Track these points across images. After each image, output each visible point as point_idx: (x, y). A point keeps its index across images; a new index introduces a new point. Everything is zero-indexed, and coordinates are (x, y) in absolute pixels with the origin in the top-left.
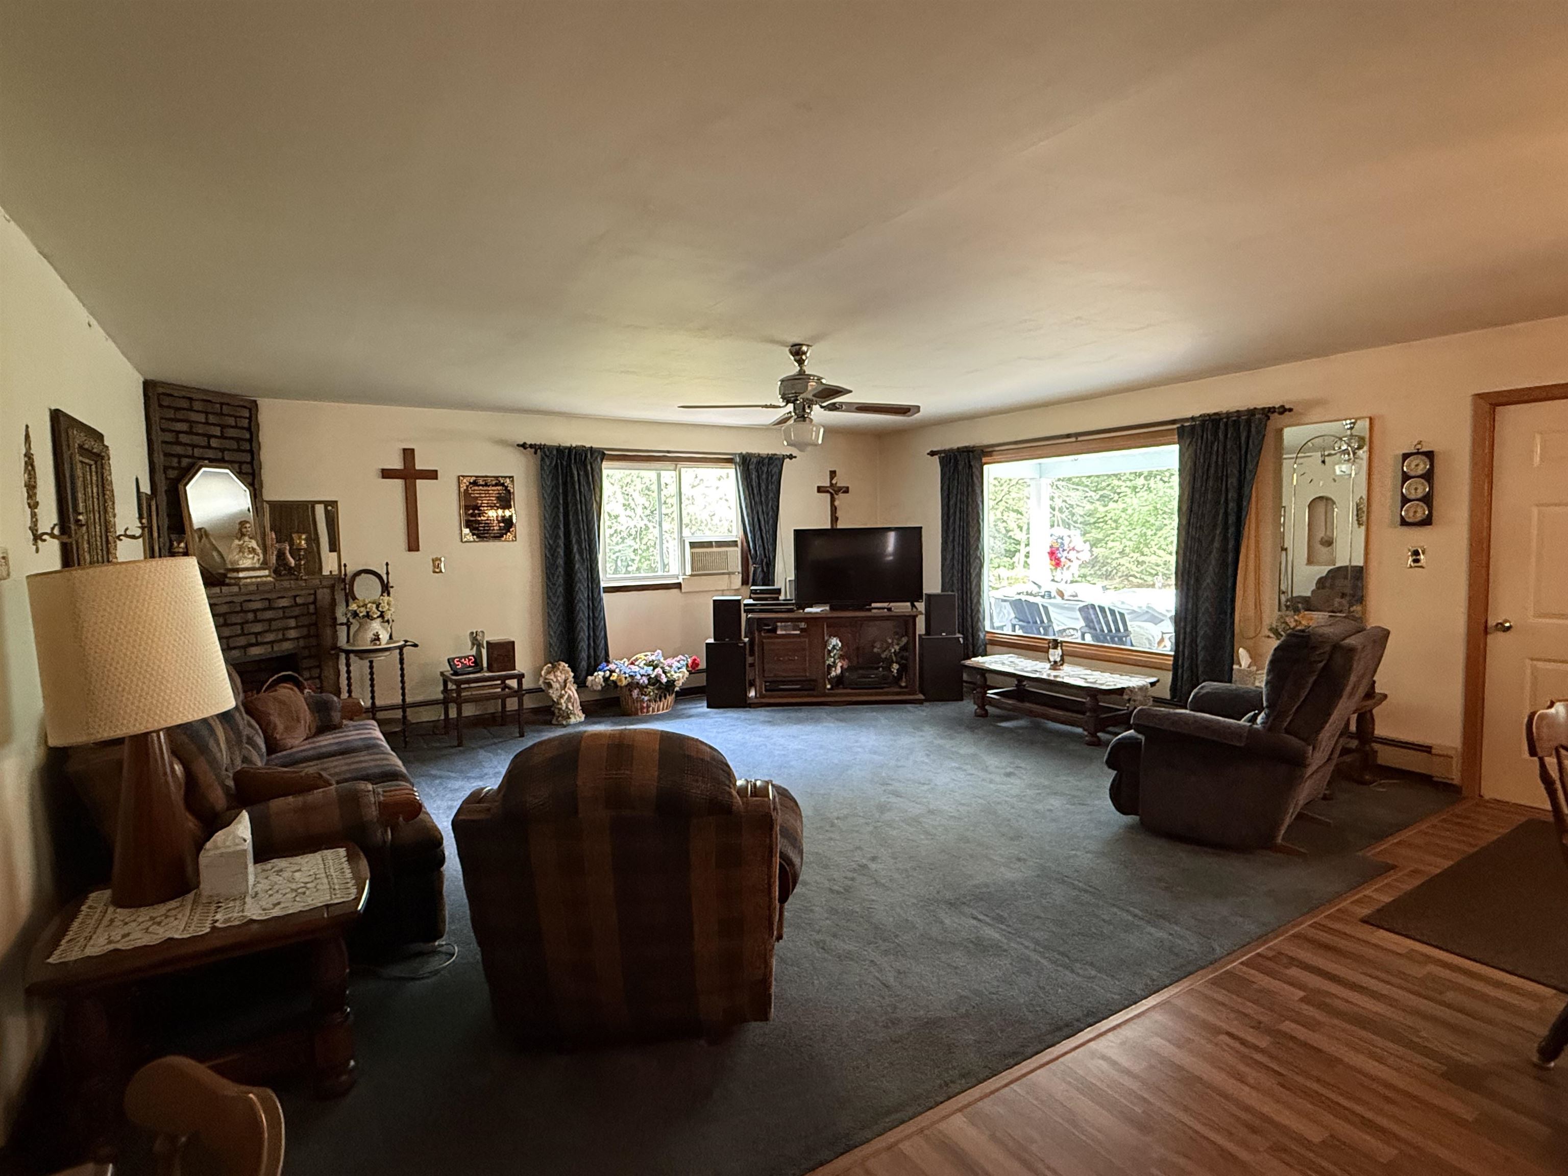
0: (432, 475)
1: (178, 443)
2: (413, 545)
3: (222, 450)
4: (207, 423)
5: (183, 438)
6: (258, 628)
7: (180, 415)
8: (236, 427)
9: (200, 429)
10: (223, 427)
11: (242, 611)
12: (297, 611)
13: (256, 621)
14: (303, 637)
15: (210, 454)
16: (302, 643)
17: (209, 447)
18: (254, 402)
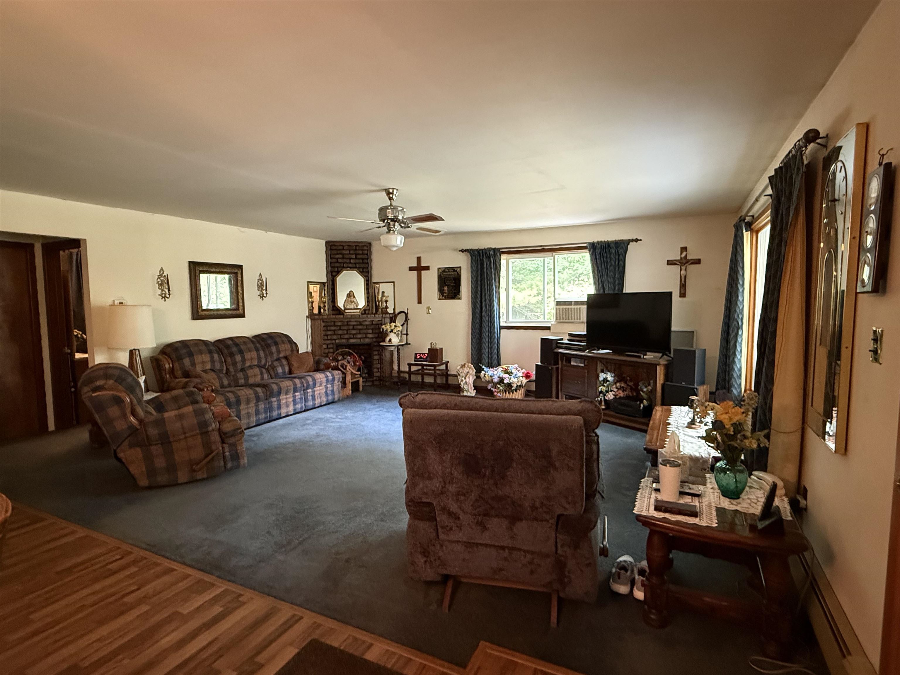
0: (427, 268)
1: (338, 262)
2: (420, 302)
3: (355, 264)
4: (350, 254)
5: (340, 260)
6: (354, 332)
7: (339, 252)
8: (362, 254)
9: (347, 256)
10: (356, 254)
11: (347, 325)
12: (372, 327)
13: (354, 329)
14: (376, 338)
15: (350, 265)
16: (374, 340)
17: (350, 263)
18: (370, 244)
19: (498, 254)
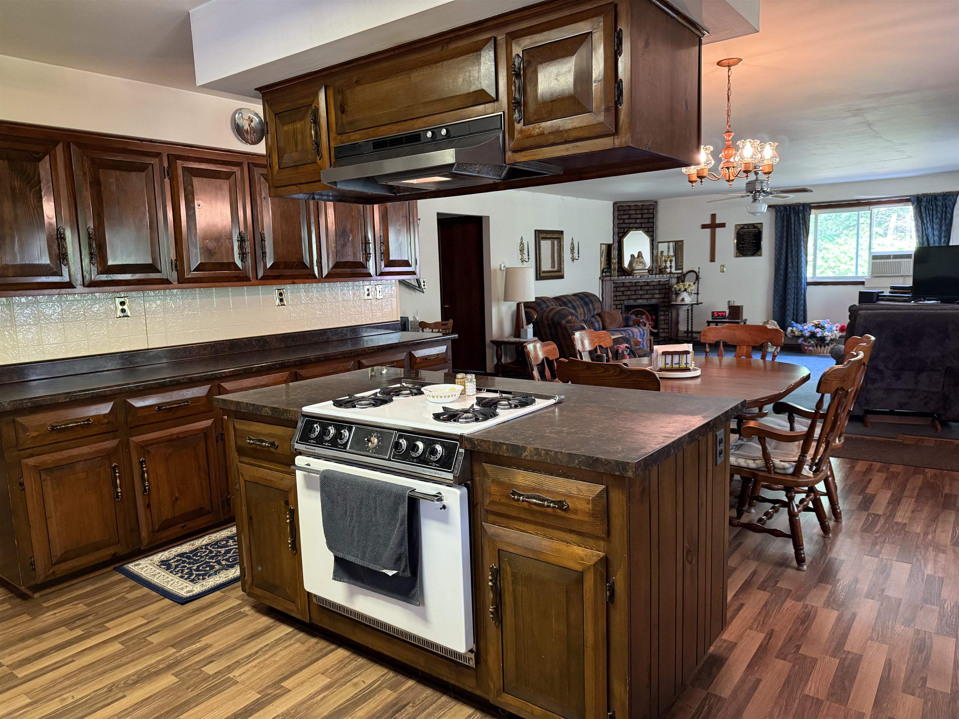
0: (723, 225)
1: (624, 223)
2: (713, 259)
3: (641, 223)
4: (636, 214)
5: (626, 221)
6: (641, 292)
7: (625, 212)
8: (648, 213)
9: (633, 216)
10: (642, 214)
11: (636, 286)
12: (660, 287)
13: (641, 290)
14: (662, 298)
15: (636, 225)
16: (661, 300)
17: (636, 223)
18: (656, 202)
19: (808, 209)
